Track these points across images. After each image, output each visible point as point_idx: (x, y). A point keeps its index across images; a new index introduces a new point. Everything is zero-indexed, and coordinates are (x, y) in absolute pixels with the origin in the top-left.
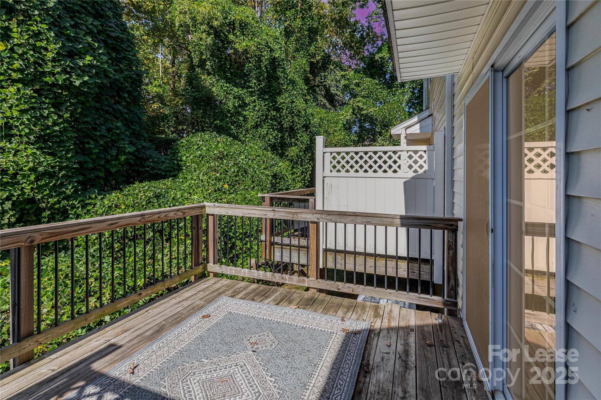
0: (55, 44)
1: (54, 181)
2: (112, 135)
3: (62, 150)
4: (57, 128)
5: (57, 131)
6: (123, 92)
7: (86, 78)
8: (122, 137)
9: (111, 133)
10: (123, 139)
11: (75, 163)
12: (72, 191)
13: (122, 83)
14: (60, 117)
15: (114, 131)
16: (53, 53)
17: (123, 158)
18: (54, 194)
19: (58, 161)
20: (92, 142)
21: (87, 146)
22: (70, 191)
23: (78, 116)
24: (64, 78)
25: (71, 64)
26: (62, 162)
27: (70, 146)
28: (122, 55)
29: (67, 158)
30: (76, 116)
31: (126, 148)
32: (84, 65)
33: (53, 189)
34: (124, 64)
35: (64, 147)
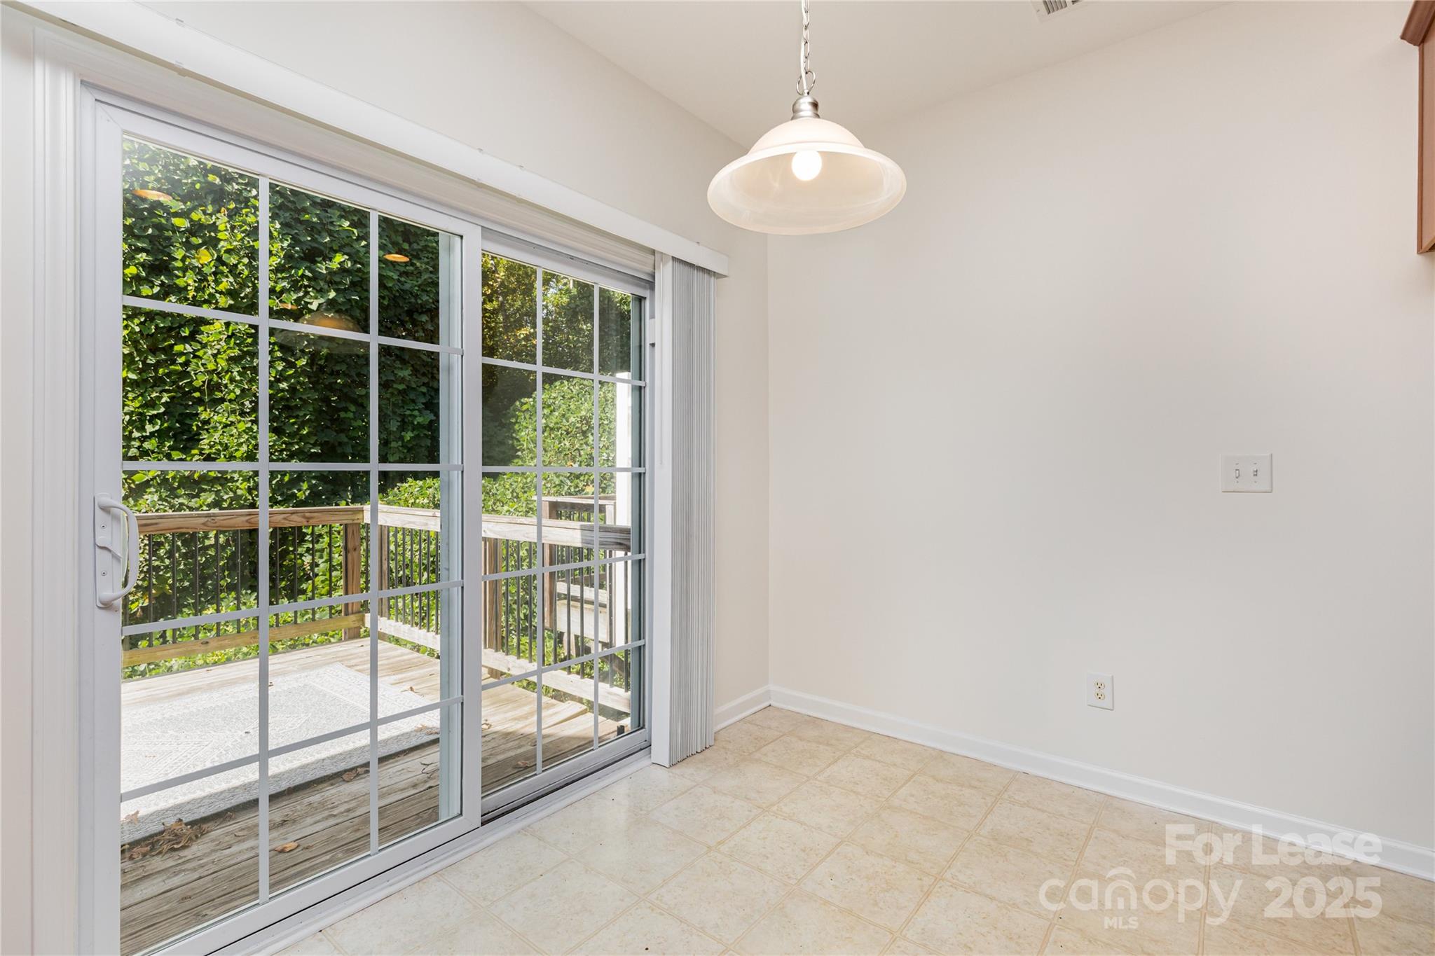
0: (281, 241)
1: (279, 476)
2: (392, 394)
3: (294, 424)
4: (284, 385)
5: (283, 390)
6: (420, 313)
7: (332, 294)
8: (412, 396)
9: (390, 390)
10: (413, 401)
11: (314, 445)
12: (307, 493)
13: (416, 296)
14: (291, 365)
15: (395, 386)
16: (279, 257)
17: (408, 436)
18: (280, 498)
19: (284, 442)
20: (353, 408)
21: (342, 415)
22: (304, 493)
23: (322, 362)
24: (295, 297)
25: (307, 273)
26: (292, 444)
27: (305, 415)
28: (422, 243)
29: (302, 438)
30: (319, 363)
31: (415, 417)
32: (331, 272)
33: (279, 489)
34: (426, 260)
35: (297, 417)
